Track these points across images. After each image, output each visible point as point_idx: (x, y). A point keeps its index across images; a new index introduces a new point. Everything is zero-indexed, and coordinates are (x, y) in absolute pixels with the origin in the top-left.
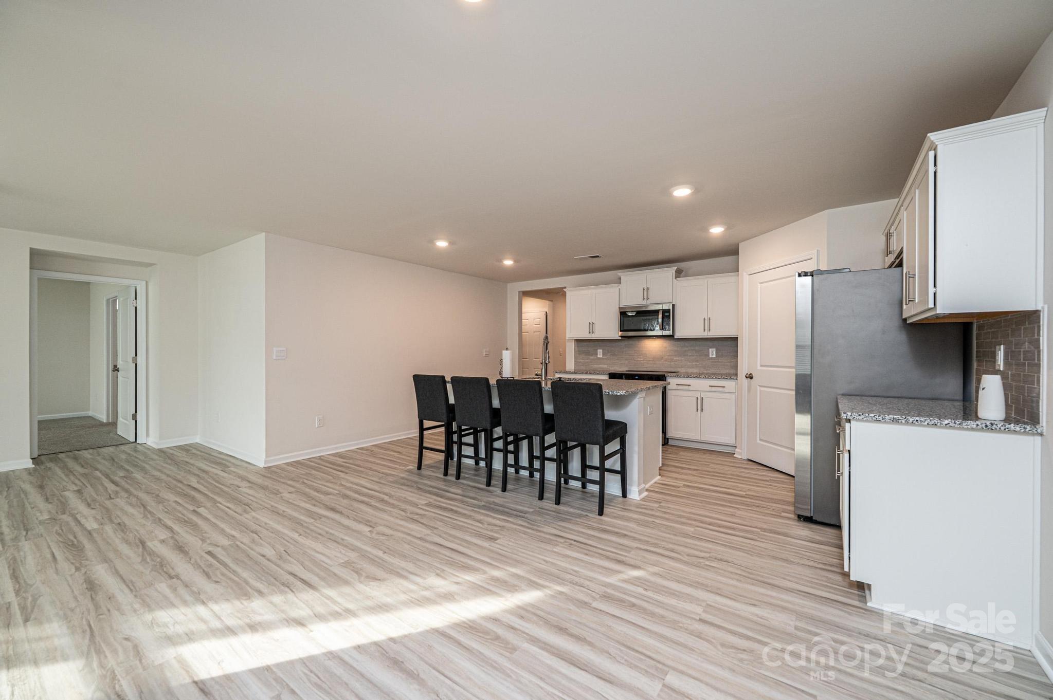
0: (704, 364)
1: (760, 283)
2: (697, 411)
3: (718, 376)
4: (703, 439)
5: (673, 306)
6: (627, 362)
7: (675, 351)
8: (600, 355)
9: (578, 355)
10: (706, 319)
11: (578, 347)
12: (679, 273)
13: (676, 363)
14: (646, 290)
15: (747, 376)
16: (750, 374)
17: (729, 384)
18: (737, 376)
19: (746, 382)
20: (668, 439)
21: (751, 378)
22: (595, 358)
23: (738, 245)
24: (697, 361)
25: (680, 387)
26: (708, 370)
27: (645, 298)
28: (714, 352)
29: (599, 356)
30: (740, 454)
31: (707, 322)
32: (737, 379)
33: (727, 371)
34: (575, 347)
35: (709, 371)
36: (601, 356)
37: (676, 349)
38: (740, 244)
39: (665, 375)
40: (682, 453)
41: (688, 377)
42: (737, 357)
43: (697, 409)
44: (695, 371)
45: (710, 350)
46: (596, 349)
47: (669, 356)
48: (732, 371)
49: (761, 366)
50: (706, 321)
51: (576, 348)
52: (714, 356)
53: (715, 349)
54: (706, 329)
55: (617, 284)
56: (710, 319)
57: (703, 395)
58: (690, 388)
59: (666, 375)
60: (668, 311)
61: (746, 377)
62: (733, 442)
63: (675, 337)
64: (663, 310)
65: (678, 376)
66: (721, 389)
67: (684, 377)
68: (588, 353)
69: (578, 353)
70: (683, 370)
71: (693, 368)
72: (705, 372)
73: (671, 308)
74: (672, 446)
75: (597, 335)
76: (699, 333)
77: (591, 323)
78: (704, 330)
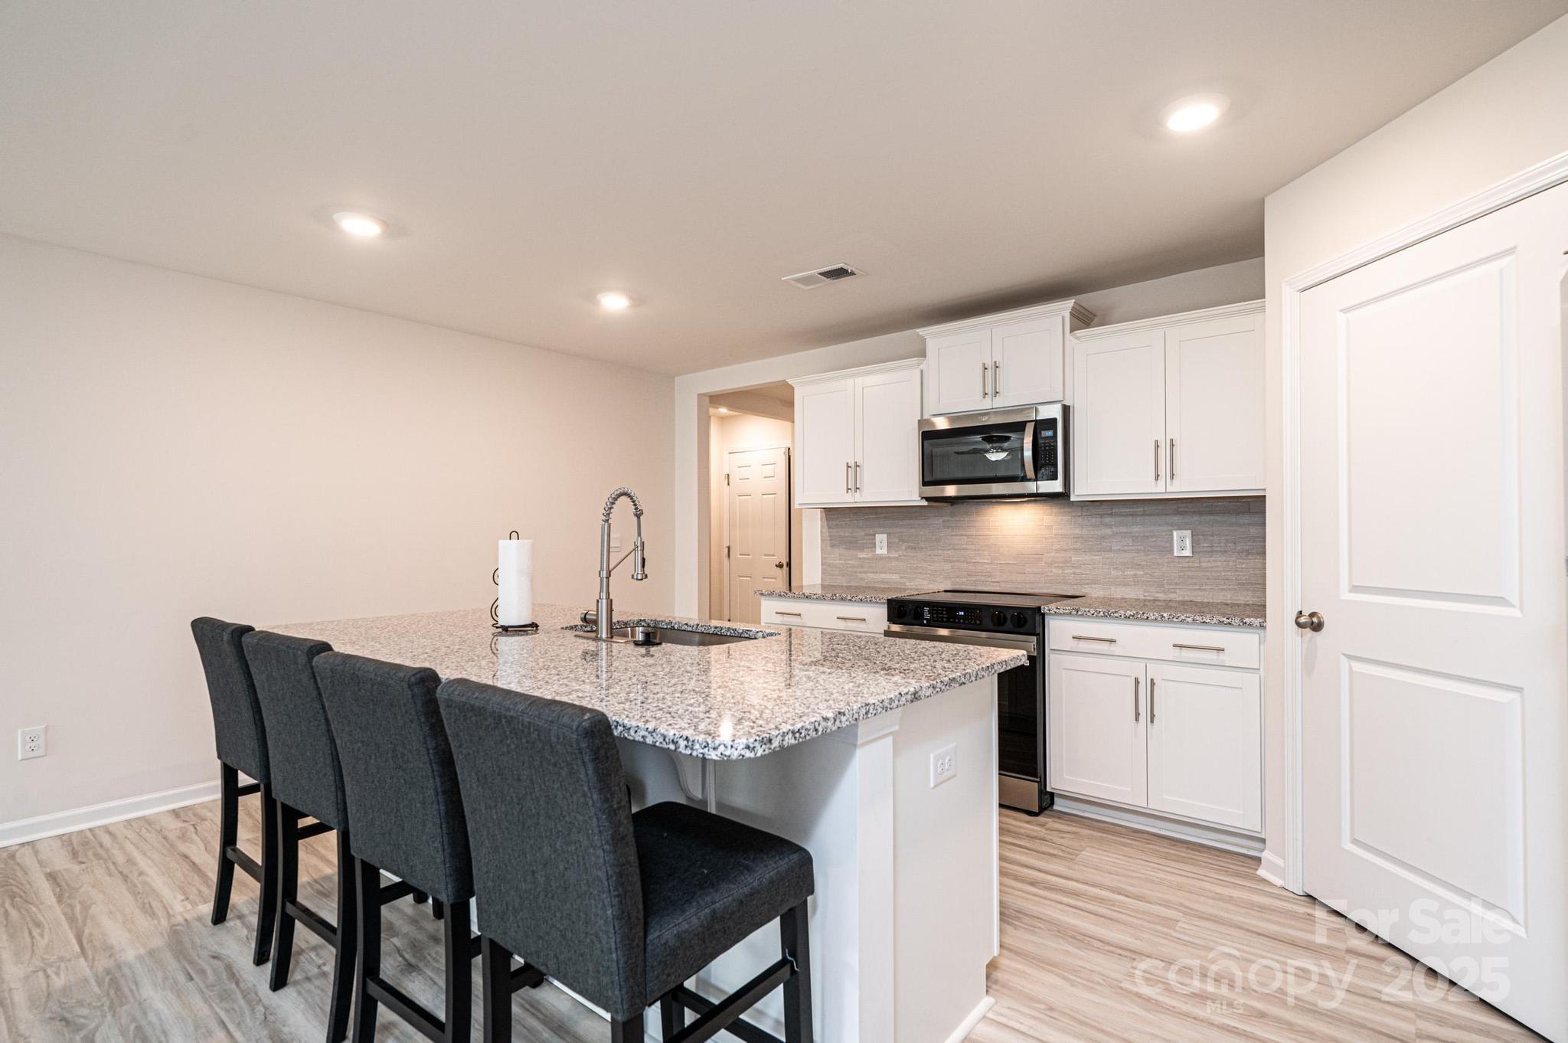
0: (1157, 573)
1: (1344, 311)
2: (1137, 719)
3: (1198, 611)
4: (1156, 805)
5: (1066, 410)
6: (947, 567)
7: (1077, 537)
8: (882, 550)
9: (829, 548)
10: (1162, 444)
11: (829, 527)
12: (1083, 319)
13: (1078, 571)
14: (991, 371)
15: (1302, 620)
16: (1312, 615)
17: (1238, 642)
18: (1265, 617)
19: (1294, 639)
20: (1052, 795)
21: (1317, 627)
22: (870, 555)
23: (1262, 203)
24: (1139, 566)
25: (1084, 646)
26: (1170, 591)
27: (989, 390)
28: (1188, 542)
29: (878, 551)
30: (1274, 869)
31: (1166, 454)
32: (1262, 627)
33: (1227, 597)
34: (822, 526)
35: (1172, 596)
36: (884, 551)
37: (1078, 531)
38: (1266, 198)
39: (1039, 608)
40: (1088, 854)
41: (1107, 616)
42: (1264, 553)
43: (1137, 715)
44: (1132, 593)
45: (1175, 533)
46: (871, 532)
47: (1057, 550)
48: (1245, 597)
49: (1355, 589)
50: (1162, 451)
51: (826, 530)
52: (1188, 552)
53: (1188, 533)
54: (1162, 472)
55: (915, 360)
56: (1172, 445)
57: (1154, 671)
58: (1115, 649)
59: (1045, 609)
60: (1051, 423)
61: (1298, 624)
62: (1250, 823)
63: (1073, 499)
64: (1036, 421)
65: (1076, 613)
66: (1211, 656)
67: (1096, 616)
68: (852, 544)
69: (832, 541)
70: (1096, 592)
71: (1126, 585)
72: (1161, 596)
73: (1059, 416)
74: (1062, 815)
75: (871, 495)
76: (1140, 484)
77: (853, 465)
78: (1157, 477)
